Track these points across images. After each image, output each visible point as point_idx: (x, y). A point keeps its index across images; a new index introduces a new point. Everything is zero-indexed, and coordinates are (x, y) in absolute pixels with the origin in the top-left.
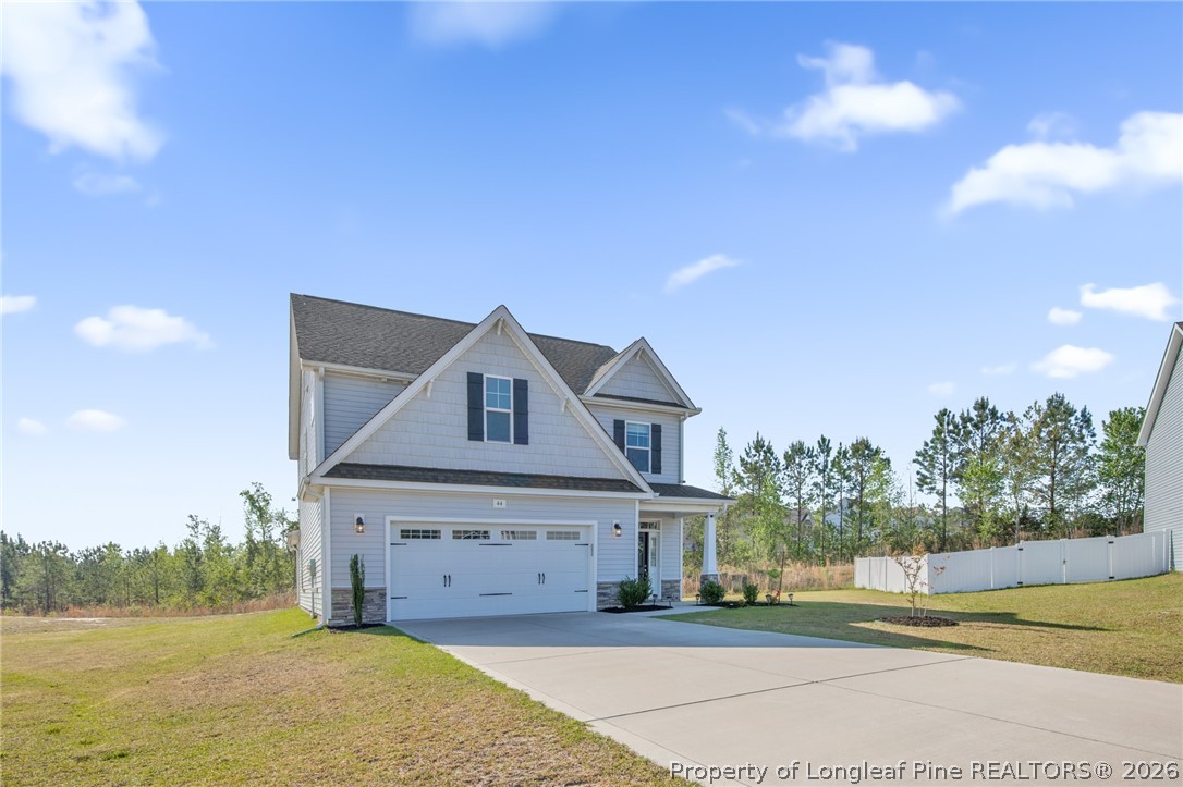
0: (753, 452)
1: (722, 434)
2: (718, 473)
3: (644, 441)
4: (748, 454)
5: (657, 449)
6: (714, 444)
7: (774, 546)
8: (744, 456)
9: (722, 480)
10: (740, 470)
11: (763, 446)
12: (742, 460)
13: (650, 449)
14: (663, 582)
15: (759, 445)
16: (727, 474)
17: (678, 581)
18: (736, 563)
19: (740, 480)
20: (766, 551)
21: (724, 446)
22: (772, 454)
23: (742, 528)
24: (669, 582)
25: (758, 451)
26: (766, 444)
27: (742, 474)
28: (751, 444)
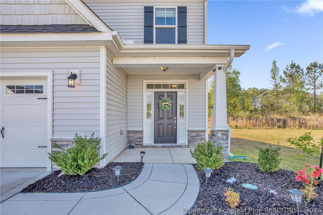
0: (290, 68)
1: (274, 63)
2: (272, 78)
3: (170, 20)
4: (287, 69)
5: (183, 26)
6: (271, 67)
7: (301, 107)
8: (285, 70)
9: (274, 80)
10: (283, 76)
11: (295, 66)
12: (285, 73)
13: (176, 26)
14: (189, 131)
15: (293, 66)
16: (277, 78)
17: (204, 131)
18: (281, 114)
19: (284, 81)
20: (297, 108)
21: (275, 67)
22: (299, 68)
23: (284, 99)
24: (195, 131)
25: (292, 68)
26: (296, 65)
27: (285, 78)
28: (289, 65)
